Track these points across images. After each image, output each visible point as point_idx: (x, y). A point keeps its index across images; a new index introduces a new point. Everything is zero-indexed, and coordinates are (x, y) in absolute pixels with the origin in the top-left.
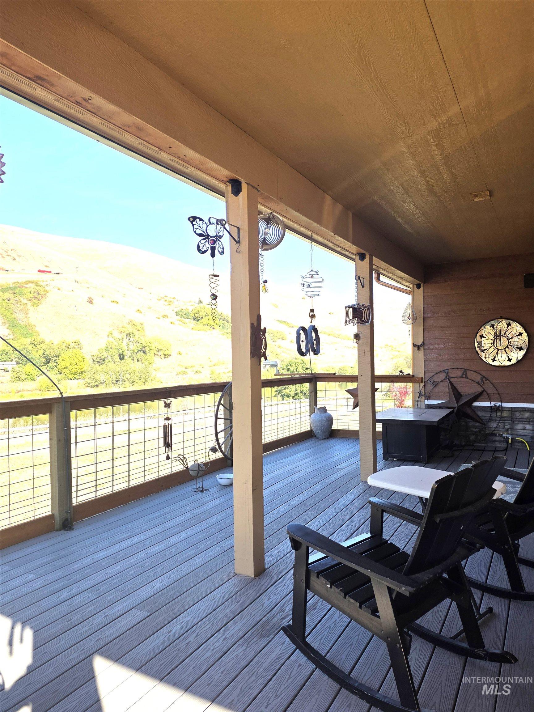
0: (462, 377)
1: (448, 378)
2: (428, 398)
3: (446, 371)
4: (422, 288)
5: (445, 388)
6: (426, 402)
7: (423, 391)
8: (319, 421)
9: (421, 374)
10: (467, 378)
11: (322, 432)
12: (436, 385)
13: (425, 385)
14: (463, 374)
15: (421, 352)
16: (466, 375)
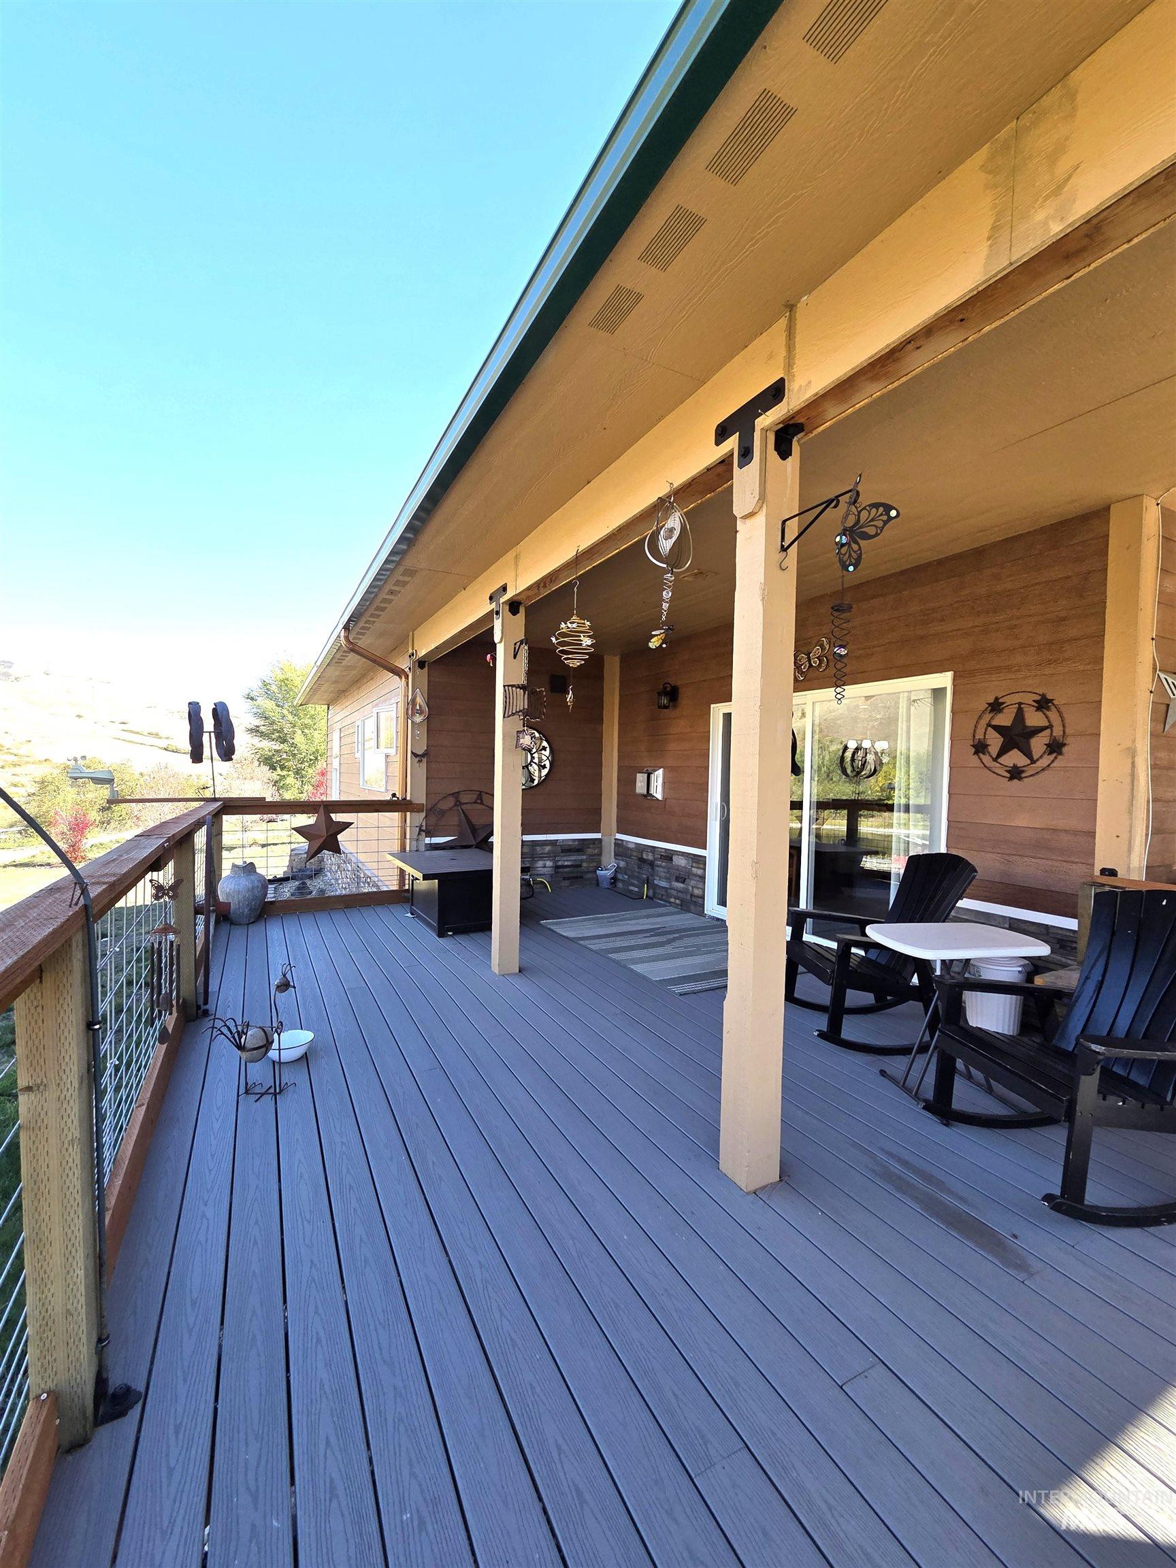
0: (475, 803)
1: (458, 803)
2: (430, 834)
3: (456, 795)
4: (426, 669)
5: (453, 819)
6: (427, 840)
7: (424, 824)
8: (249, 891)
9: (421, 799)
10: (483, 804)
11: (250, 910)
12: (443, 813)
13: (426, 816)
14: (478, 799)
15: (424, 765)
16: (482, 801)
